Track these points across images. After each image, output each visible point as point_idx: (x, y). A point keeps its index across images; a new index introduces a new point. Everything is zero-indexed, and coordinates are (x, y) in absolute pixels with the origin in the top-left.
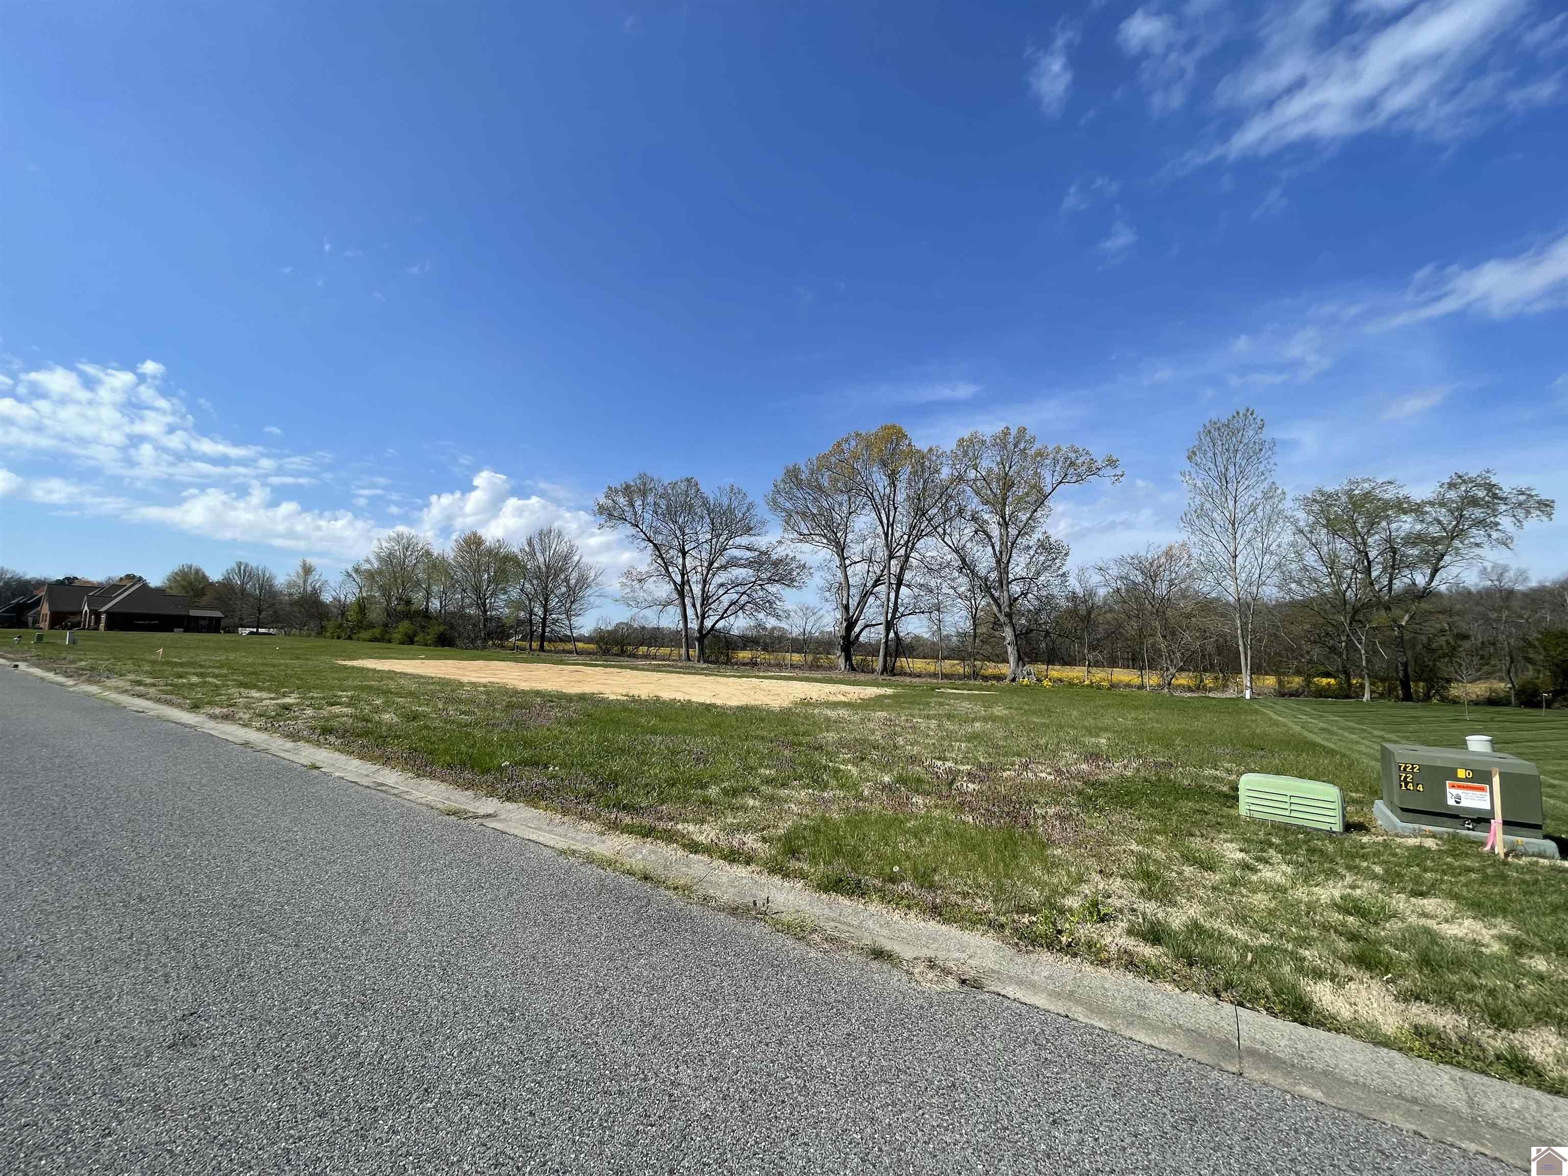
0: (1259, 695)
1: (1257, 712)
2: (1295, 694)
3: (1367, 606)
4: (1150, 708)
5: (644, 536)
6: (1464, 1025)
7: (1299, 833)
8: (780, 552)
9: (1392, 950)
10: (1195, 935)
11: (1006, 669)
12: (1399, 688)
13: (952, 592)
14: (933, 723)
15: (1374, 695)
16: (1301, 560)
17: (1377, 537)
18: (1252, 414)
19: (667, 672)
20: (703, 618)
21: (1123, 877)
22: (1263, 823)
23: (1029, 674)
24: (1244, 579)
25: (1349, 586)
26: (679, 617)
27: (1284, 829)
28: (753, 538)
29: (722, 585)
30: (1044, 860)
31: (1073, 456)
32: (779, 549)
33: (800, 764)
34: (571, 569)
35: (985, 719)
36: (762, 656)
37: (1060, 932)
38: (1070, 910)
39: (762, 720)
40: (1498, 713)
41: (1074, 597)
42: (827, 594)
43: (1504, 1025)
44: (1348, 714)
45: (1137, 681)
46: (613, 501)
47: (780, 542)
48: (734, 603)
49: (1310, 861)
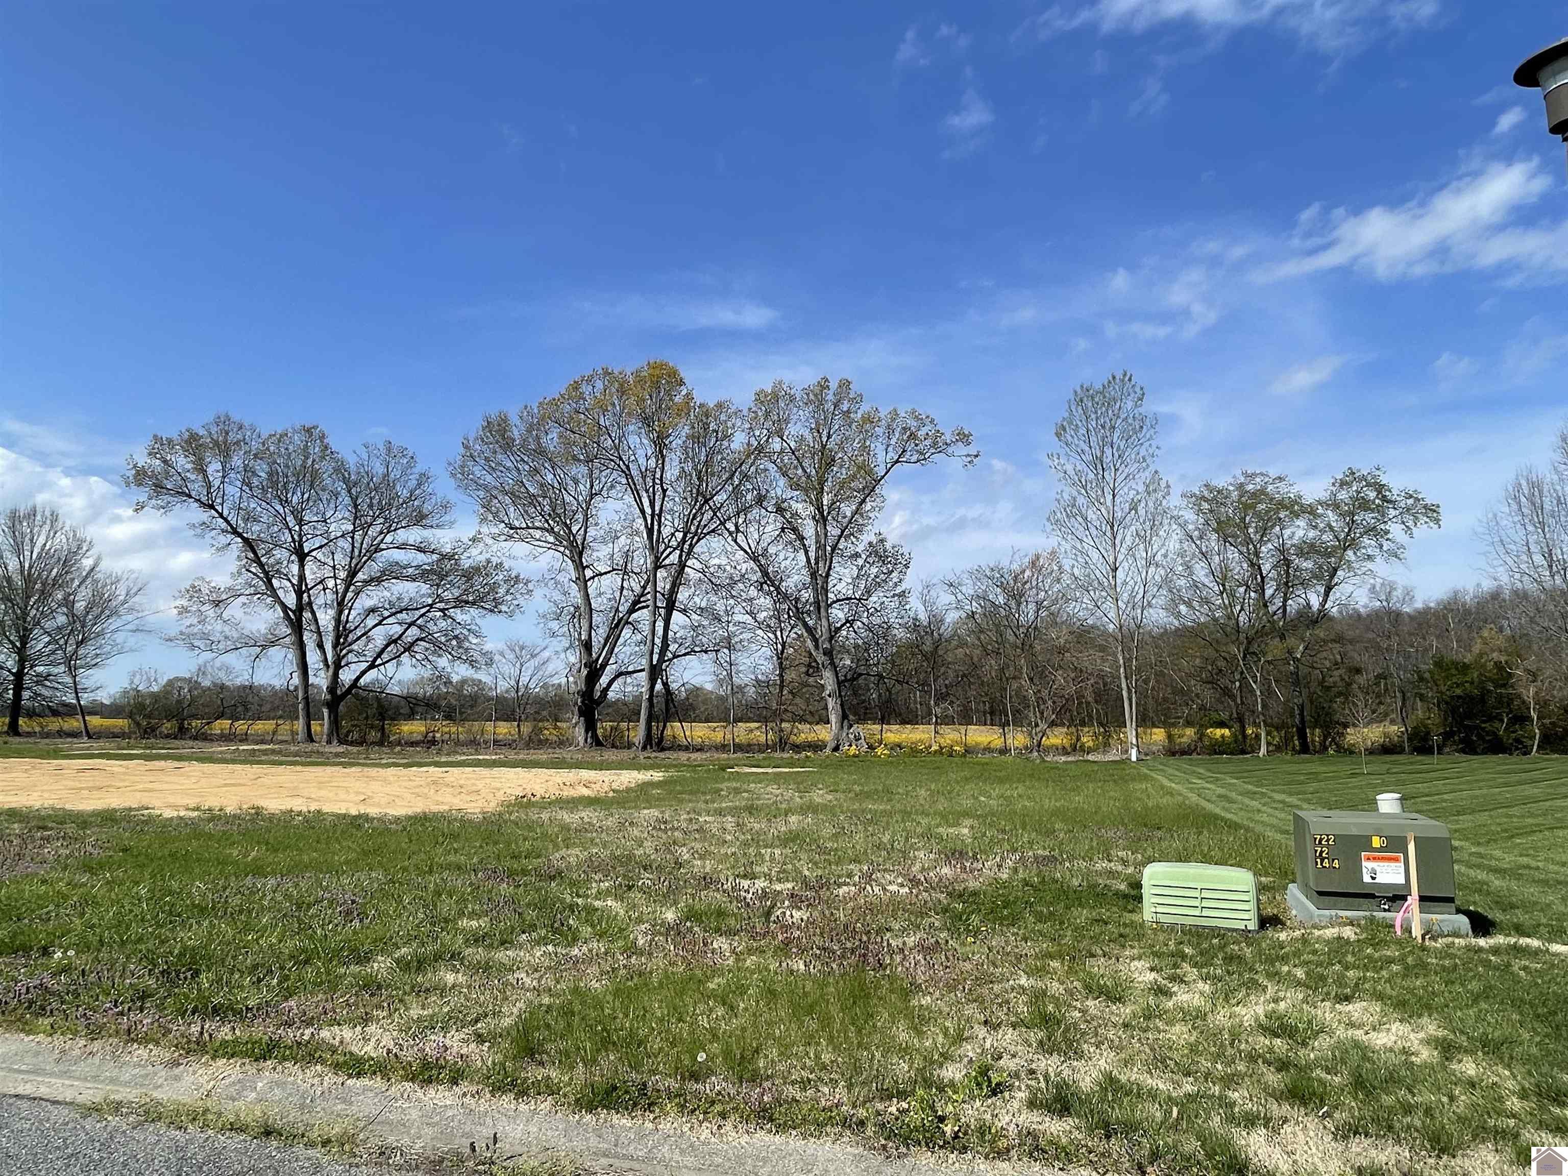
0: (1146, 755)
1: (1146, 778)
2: (1185, 752)
3: (1261, 633)
4: (1019, 781)
5: (224, 525)
6: (1406, 1158)
7: (1214, 937)
8: (474, 557)
9: (1323, 1075)
10: (1110, 1094)
11: (825, 733)
12: (1296, 738)
13: (748, 619)
14: (730, 822)
15: (1270, 748)
16: (1191, 574)
17: (1270, 546)
18: (1130, 380)
19: (274, 763)
20: (338, 666)
21: (1014, 1026)
22: (1172, 928)
23: (857, 739)
24: (1125, 600)
25: (1242, 609)
26: (291, 665)
27: (1196, 934)
28: (427, 533)
29: (372, 610)
30: (908, 1014)
31: (912, 424)
32: (474, 552)
33: (528, 905)
34: (77, 583)
35: (803, 810)
36: (443, 728)
37: (942, 1119)
38: (952, 1084)
39: (455, 837)
40: (1394, 763)
41: (915, 626)
42: (555, 625)
43: (1443, 1151)
44: (1245, 774)
45: (998, 743)
46: (165, 462)
47: (474, 540)
48: (395, 642)
49: (1228, 972)
